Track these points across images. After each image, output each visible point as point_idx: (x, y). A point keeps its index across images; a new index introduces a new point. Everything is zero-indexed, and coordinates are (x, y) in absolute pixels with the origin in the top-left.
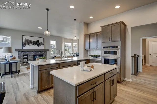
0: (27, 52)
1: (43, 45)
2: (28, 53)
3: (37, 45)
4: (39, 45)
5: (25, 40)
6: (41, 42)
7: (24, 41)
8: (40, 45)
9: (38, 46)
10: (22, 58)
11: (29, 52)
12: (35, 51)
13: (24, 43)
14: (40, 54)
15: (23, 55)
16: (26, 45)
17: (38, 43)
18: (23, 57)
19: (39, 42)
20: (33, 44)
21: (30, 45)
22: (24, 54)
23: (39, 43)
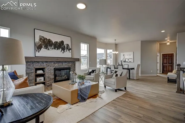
0: (43, 62)
1: (70, 51)
2: (45, 64)
3: (61, 49)
4: (63, 49)
5: (40, 39)
6: (68, 45)
7: (37, 40)
8: (66, 50)
9: (63, 51)
10: (33, 75)
11: (46, 62)
12: (57, 62)
13: (38, 44)
14: (65, 67)
15: (37, 69)
16: (42, 49)
17: (63, 46)
18: (36, 72)
19: (63, 44)
20: (55, 48)
21: (49, 49)
22: (38, 66)
23: (65, 47)
